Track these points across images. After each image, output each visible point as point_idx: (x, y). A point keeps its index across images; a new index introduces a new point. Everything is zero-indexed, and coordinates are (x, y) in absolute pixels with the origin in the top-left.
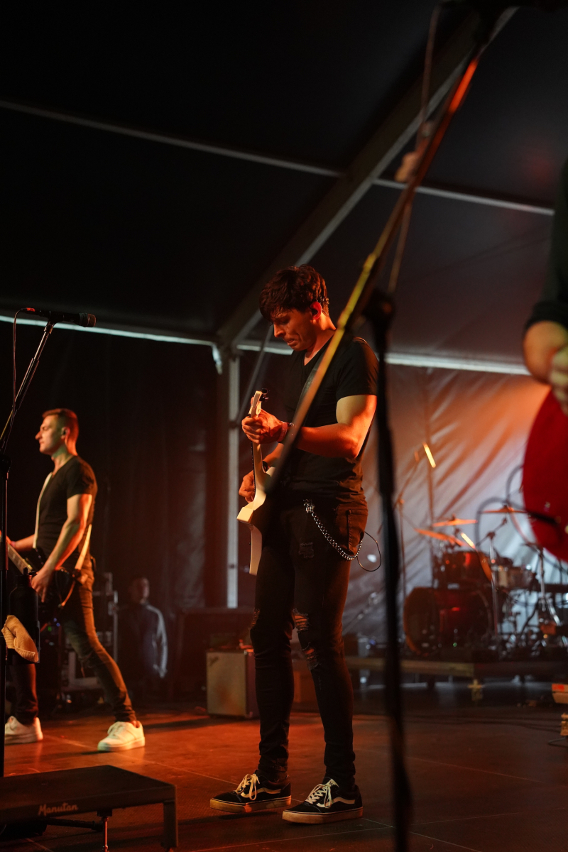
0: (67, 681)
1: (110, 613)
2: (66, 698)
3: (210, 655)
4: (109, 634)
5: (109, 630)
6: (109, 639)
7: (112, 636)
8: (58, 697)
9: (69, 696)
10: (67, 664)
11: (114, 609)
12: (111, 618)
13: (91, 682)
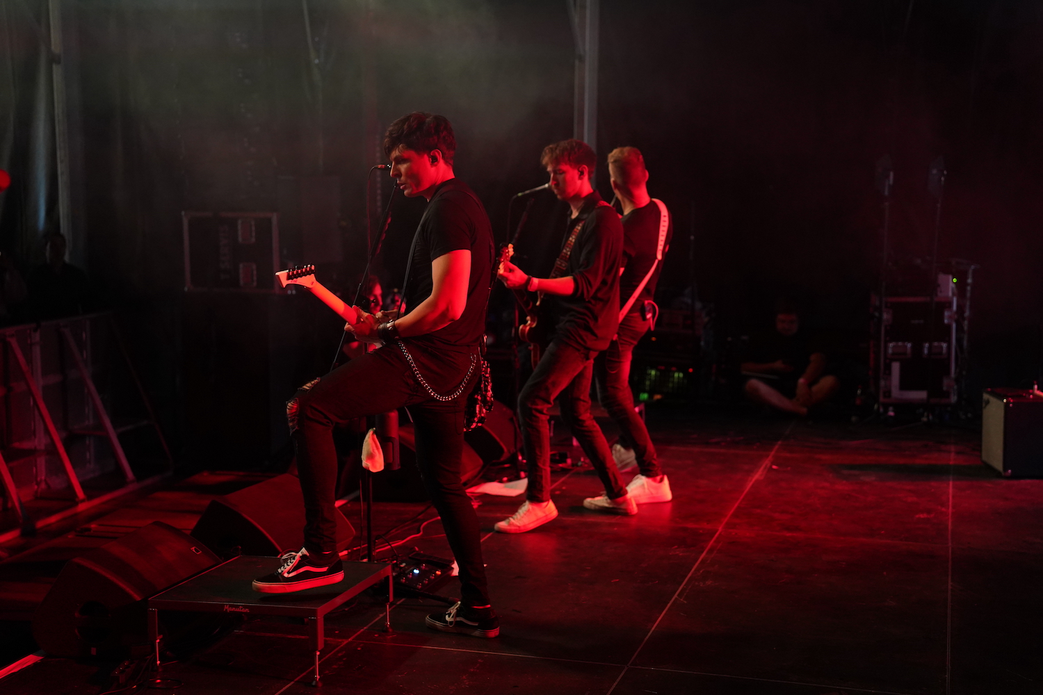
0: (889, 392)
1: (946, 321)
2: (886, 411)
3: (986, 396)
4: (945, 345)
5: (945, 342)
7: (949, 348)
8: (876, 406)
9: (891, 408)
10: (890, 374)
11: (950, 317)
12: (949, 326)
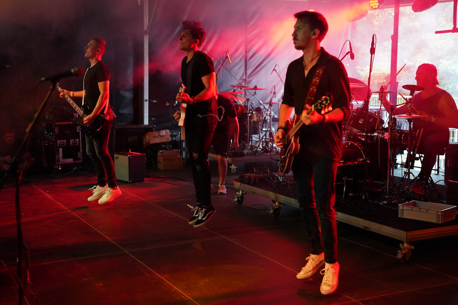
2: (59, 168)
3: (115, 156)
5: (77, 139)
6: (78, 142)
11: (79, 129)
12: (79, 133)
13: (70, 160)
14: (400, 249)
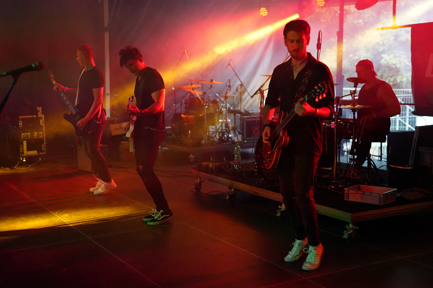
0: (23, 152)
2: (23, 159)
4: (41, 133)
5: (41, 131)
6: (42, 135)
7: (43, 134)
8: (19, 159)
10: (23, 145)
12: (42, 126)
13: (34, 153)
14: (346, 229)
